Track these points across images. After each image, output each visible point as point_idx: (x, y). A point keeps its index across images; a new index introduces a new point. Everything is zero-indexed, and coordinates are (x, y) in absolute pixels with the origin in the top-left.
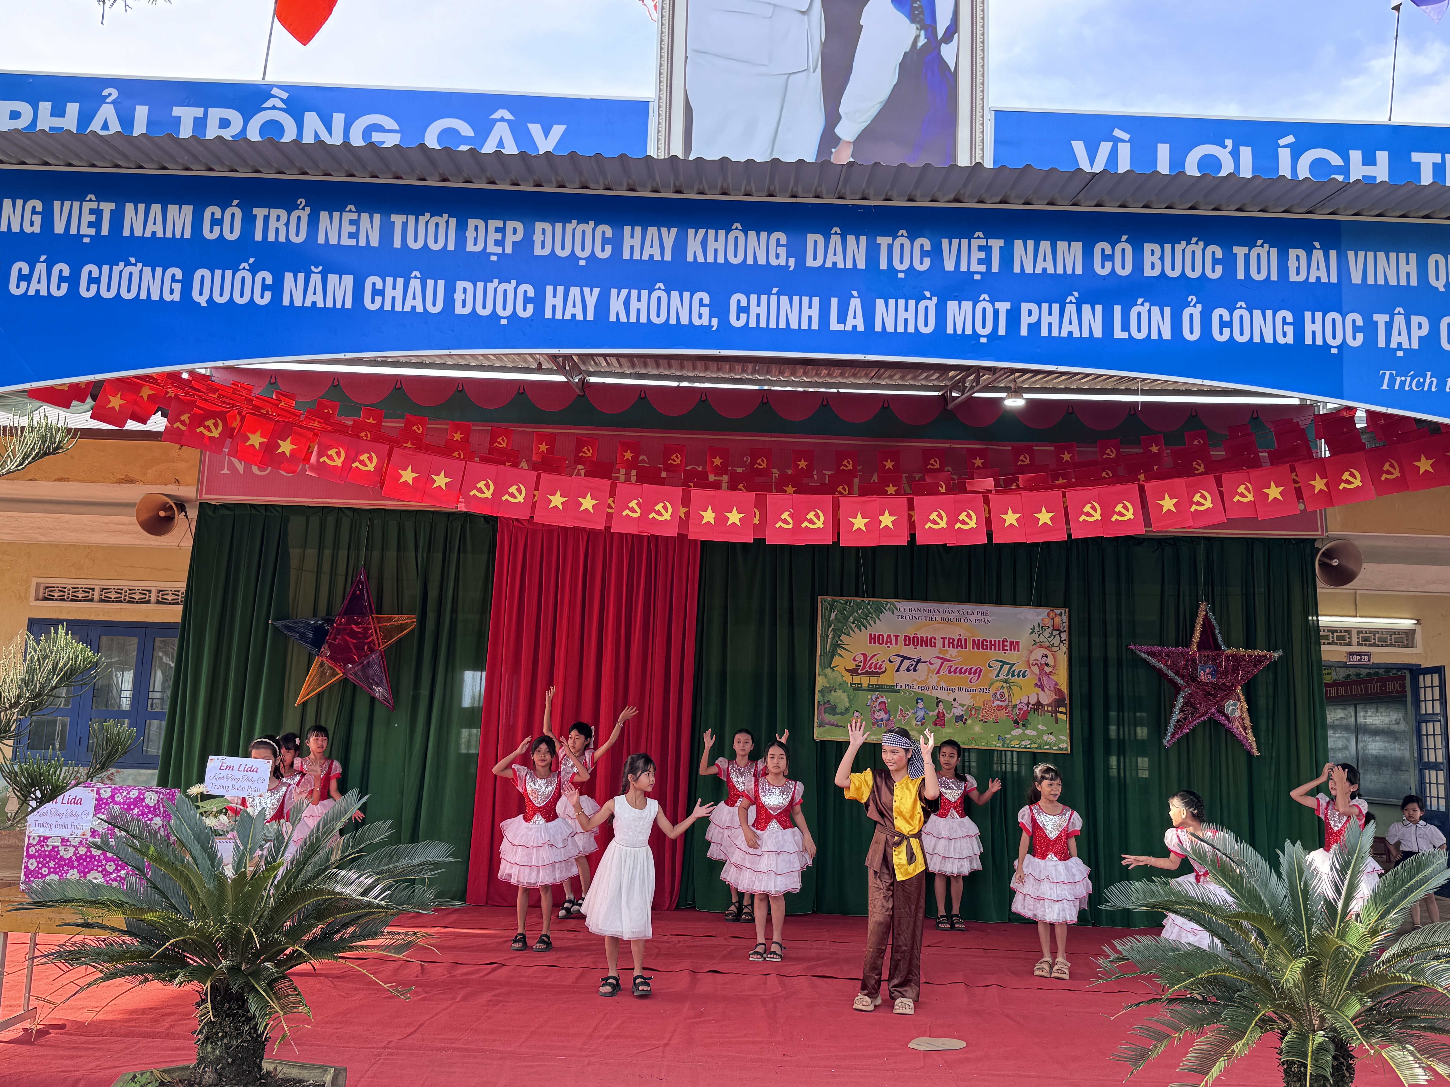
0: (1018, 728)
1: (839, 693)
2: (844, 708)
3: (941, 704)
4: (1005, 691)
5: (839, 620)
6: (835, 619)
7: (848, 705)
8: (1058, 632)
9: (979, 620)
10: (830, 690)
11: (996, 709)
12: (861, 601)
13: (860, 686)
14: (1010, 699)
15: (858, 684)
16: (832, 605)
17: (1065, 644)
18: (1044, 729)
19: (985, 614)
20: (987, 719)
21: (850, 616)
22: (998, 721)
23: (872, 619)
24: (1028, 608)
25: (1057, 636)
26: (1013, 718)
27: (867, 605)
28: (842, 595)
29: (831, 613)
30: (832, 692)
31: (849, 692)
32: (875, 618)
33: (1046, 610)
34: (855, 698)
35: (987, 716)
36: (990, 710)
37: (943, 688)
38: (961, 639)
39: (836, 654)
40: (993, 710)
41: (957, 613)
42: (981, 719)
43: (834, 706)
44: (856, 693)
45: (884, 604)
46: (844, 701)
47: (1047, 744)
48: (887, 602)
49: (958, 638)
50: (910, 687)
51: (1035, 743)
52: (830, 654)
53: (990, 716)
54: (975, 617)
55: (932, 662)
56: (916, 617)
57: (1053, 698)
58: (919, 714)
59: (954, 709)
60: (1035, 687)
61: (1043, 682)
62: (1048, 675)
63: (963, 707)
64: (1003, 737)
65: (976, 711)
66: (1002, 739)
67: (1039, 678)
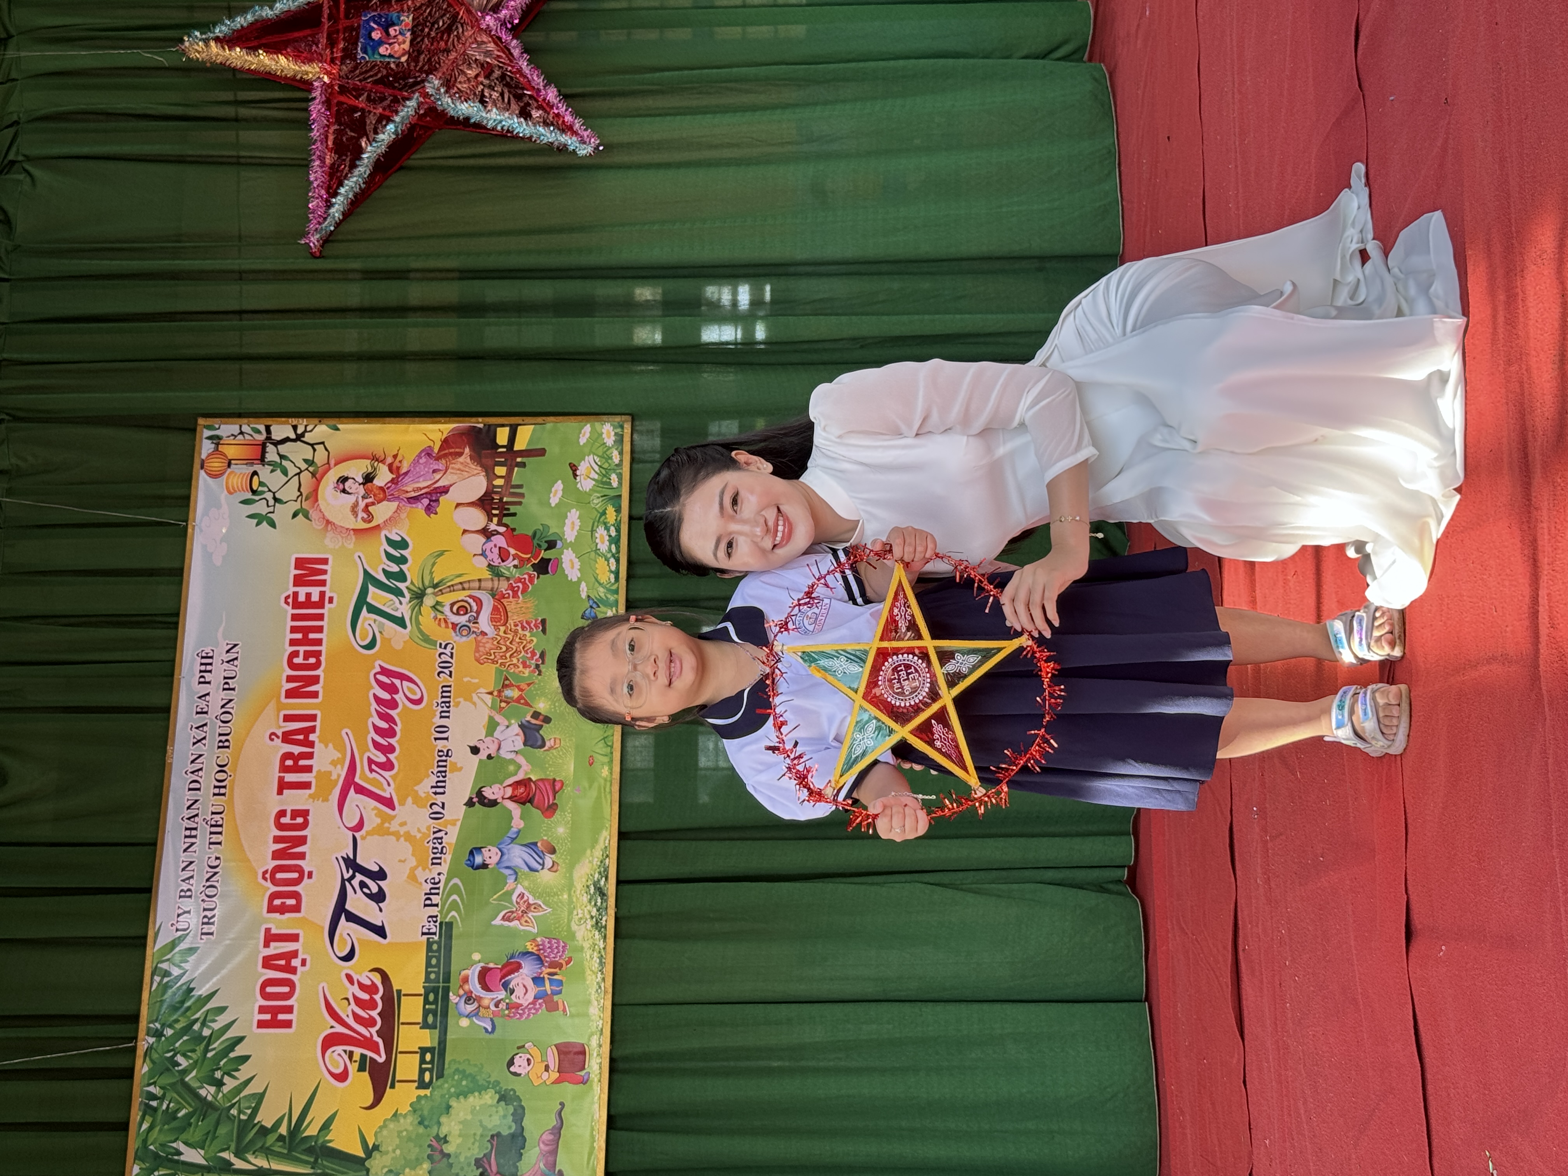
0: (558, 561)
3: (488, 793)
5: (208, 1133)
6: (203, 1148)
7: (490, 1094)
8: (270, 448)
9: (225, 678)
10: (440, 1157)
11: (505, 624)
12: (148, 1059)
13: (428, 1057)
14: (473, 585)
15: (423, 1061)
16: (155, 1159)
17: (306, 426)
18: (562, 486)
19: (207, 660)
20: (533, 654)
21: (197, 1096)
22: (540, 619)
23: (208, 1018)
24: (193, 534)
25: (282, 448)
26: (530, 575)
27: (163, 1038)
28: (124, 1127)
29: (185, 1163)
30: (448, 1149)
31: (449, 1090)
32: (208, 1011)
33: (201, 482)
34: (468, 1072)
35: (523, 653)
36: (508, 643)
37: (439, 784)
38: (284, 733)
39: (320, 1141)
40: (505, 632)
41: (200, 748)
42: (533, 672)
43: (495, 1143)
44: (454, 1067)
45: (161, 980)
46: (478, 1108)
47: (605, 479)
48: (153, 974)
49: (283, 742)
50: (433, 891)
51: (604, 513)
52: (320, 1161)
53: (525, 642)
54: (218, 689)
55: (353, 823)
56: (210, 874)
57: (468, 460)
58: (518, 862)
59: (503, 753)
60: (436, 513)
61: (421, 489)
62: (398, 477)
63: (498, 724)
64: (588, 605)
65: (512, 685)
66: (591, 607)
67: (410, 503)
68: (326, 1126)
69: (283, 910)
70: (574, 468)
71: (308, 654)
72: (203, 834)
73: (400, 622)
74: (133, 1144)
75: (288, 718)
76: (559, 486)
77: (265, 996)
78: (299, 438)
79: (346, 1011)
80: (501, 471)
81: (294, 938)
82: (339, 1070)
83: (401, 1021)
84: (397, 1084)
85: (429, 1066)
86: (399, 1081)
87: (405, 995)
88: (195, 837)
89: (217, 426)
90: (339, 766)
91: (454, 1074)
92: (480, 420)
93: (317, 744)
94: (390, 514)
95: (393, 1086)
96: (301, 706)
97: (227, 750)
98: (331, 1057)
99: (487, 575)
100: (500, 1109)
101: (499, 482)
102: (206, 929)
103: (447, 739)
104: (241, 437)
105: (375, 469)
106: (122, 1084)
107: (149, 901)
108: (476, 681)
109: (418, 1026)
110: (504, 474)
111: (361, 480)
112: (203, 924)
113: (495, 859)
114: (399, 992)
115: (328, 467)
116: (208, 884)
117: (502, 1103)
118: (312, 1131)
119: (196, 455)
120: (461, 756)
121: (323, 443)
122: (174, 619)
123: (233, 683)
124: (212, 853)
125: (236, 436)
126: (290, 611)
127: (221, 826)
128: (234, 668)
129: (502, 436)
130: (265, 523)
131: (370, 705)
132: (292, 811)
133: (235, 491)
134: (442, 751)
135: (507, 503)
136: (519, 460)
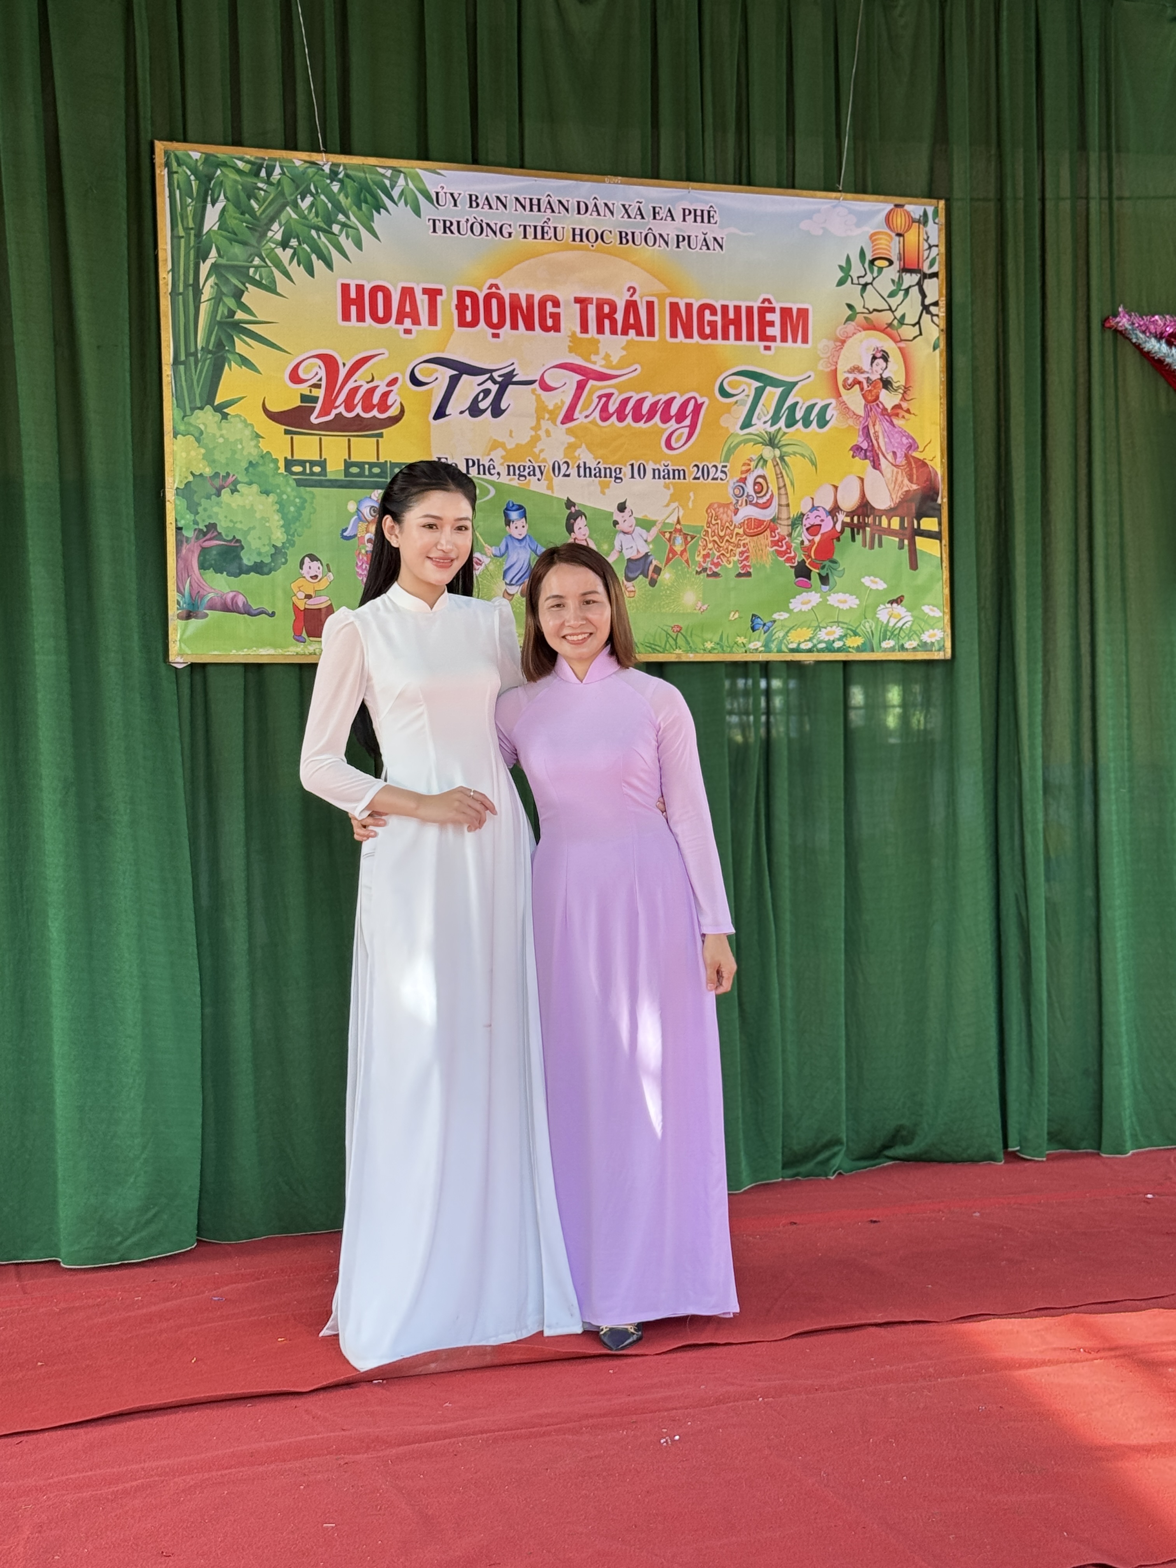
0: (808, 587)
1: (249, 495)
2: (267, 550)
3: (580, 523)
4: (769, 471)
5: (235, 234)
6: (219, 228)
7: (281, 537)
8: (915, 278)
9: (689, 237)
10: (217, 486)
11: (745, 533)
12: (307, 165)
13: (317, 469)
14: (784, 497)
15: (313, 463)
16: (206, 176)
17: (937, 315)
18: (881, 588)
19: (707, 217)
20: (717, 565)
21: (272, 220)
22: (751, 570)
23: (349, 230)
24: (831, 198)
25: (915, 292)
26: (794, 558)
27: (328, 181)
28: (237, 142)
29: (204, 208)
30: (225, 493)
31: (284, 493)
32: (357, 229)
33: (881, 206)
34: (303, 512)
35: (717, 554)
36: (727, 538)
37: (588, 470)
38: (635, 302)
39: (230, 356)
40: (737, 534)
41: (619, 212)
42: (700, 566)
43: (232, 544)
44: (307, 496)
45: (386, 177)
46: (267, 524)
47: (889, 634)
48: (394, 169)
49: (627, 301)
50: (481, 467)
51: (856, 634)
52: (210, 356)
53: (728, 555)
54: (677, 229)
55: (549, 381)
56: (494, 227)
57: (905, 489)
58: (513, 557)
59: (620, 537)
60: (853, 457)
61: (877, 440)
62: (890, 416)
63: (648, 531)
64: (766, 621)
65: (686, 543)
66: (764, 625)
67: (864, 428)
68: (245, 361)
69: (461, 308)
70: (899, 601)
71: (712, 324)
72: (535, 219)
73: (747, 424)
74: (223, 152)
75: (650, 305)
76: (881, 586)
77: (375, 290)
78: (926, 308)
79: (360, 379)
80: (895, 523)
81: (433, 321)
82: (302, 374)
83: (352, 439)
84: (289, 436)
85: (308, 471)
86: (292, 438)
87: (378, 441)
88: (531, 210)
89: (936, 221)
90: (603, 362)
91: (301, 498)
92: (945, 500)
93: (624, 337)
94: (852, 407)
95: (287, 432)
96: (663, 319)
97: (618, 241)
98: (312, 364)
99: (794, 513)
100: (267, 548)
101: (885, 523)
102: (440, 226)
103: (633, 477)
104: (926, 246)
105: (896, 390)
106: (280, 138)
107: (465, 162)
108: (690, 505)
109: (347, 457)
110: (892, 527)
111: (884, 376)
112: (445, 221)
113: (516, 533)
114: (381, 435)
115: (898, 340)
116: (484, 226)
117: (273, 551)
118: (241, 346)
119: (909, 199)
120: (617, 493)
121: (921, 334)
122: (744, 180)
123: (684, 246)
124: (515, 229)
125: (927, 241)
126: (756, 305)
127: (543, 238)
128: (699, 247)
129: (929, 524)
130: (841, 274)
131: (665, 394)
132: (559, 314)
133: (873, 242)
134: (620, 473)
135: (864, 531)
136: (906, 542)
